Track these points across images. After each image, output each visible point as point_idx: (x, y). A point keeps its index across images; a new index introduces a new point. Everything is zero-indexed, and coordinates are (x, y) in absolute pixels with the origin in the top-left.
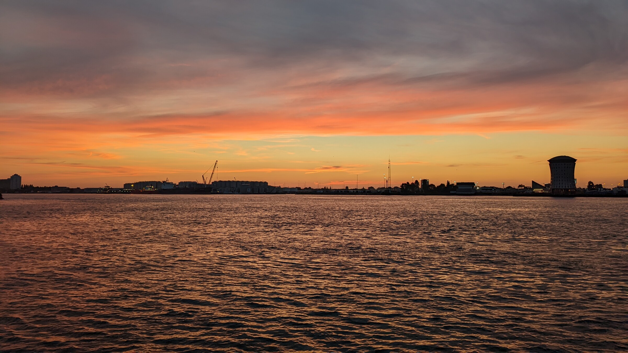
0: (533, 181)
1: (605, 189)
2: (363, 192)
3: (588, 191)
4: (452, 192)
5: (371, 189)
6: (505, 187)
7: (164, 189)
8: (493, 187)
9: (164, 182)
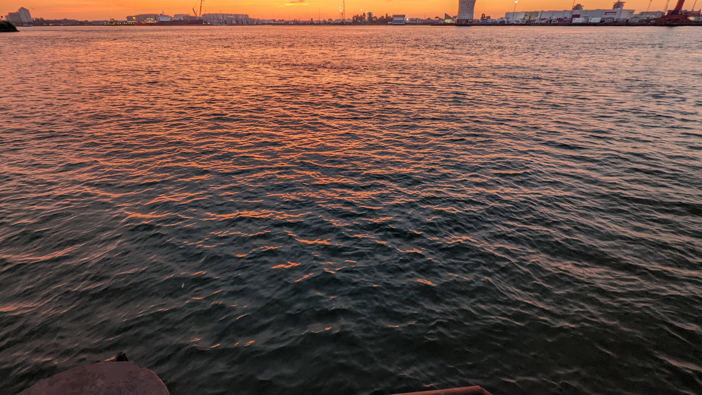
0: (446, 14)
1: (492, 20)
2: (325, 23)
3: (481, 21)
4: (389, 23)
5: (330, 21)
6: (426, 18)
7: (162, 22)
8: (417, 19)
9: (161, 15)
